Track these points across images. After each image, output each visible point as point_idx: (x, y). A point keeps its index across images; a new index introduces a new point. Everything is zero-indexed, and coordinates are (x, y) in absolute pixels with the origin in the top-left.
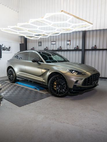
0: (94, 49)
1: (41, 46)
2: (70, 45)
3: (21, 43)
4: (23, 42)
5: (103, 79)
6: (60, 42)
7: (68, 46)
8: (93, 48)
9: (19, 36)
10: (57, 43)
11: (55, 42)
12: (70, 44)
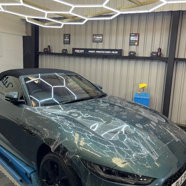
1: (69, 43)
2: (138, 45)
6: (114, 38)
7: (132, 46)
10: (106, 39)
11: (102, 35)
12: (136, 43)
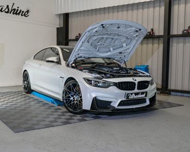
8: (185, 32)
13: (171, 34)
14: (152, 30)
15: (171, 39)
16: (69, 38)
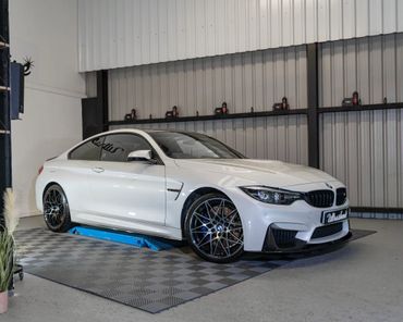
0: (353, 106)
3: (86, 97)
4: (94, 94)
5: (391, 215)
9: (81, 73)
13: (320, 106)
14: (285, 99)
15: (320, 115)
16: (110, 119)
